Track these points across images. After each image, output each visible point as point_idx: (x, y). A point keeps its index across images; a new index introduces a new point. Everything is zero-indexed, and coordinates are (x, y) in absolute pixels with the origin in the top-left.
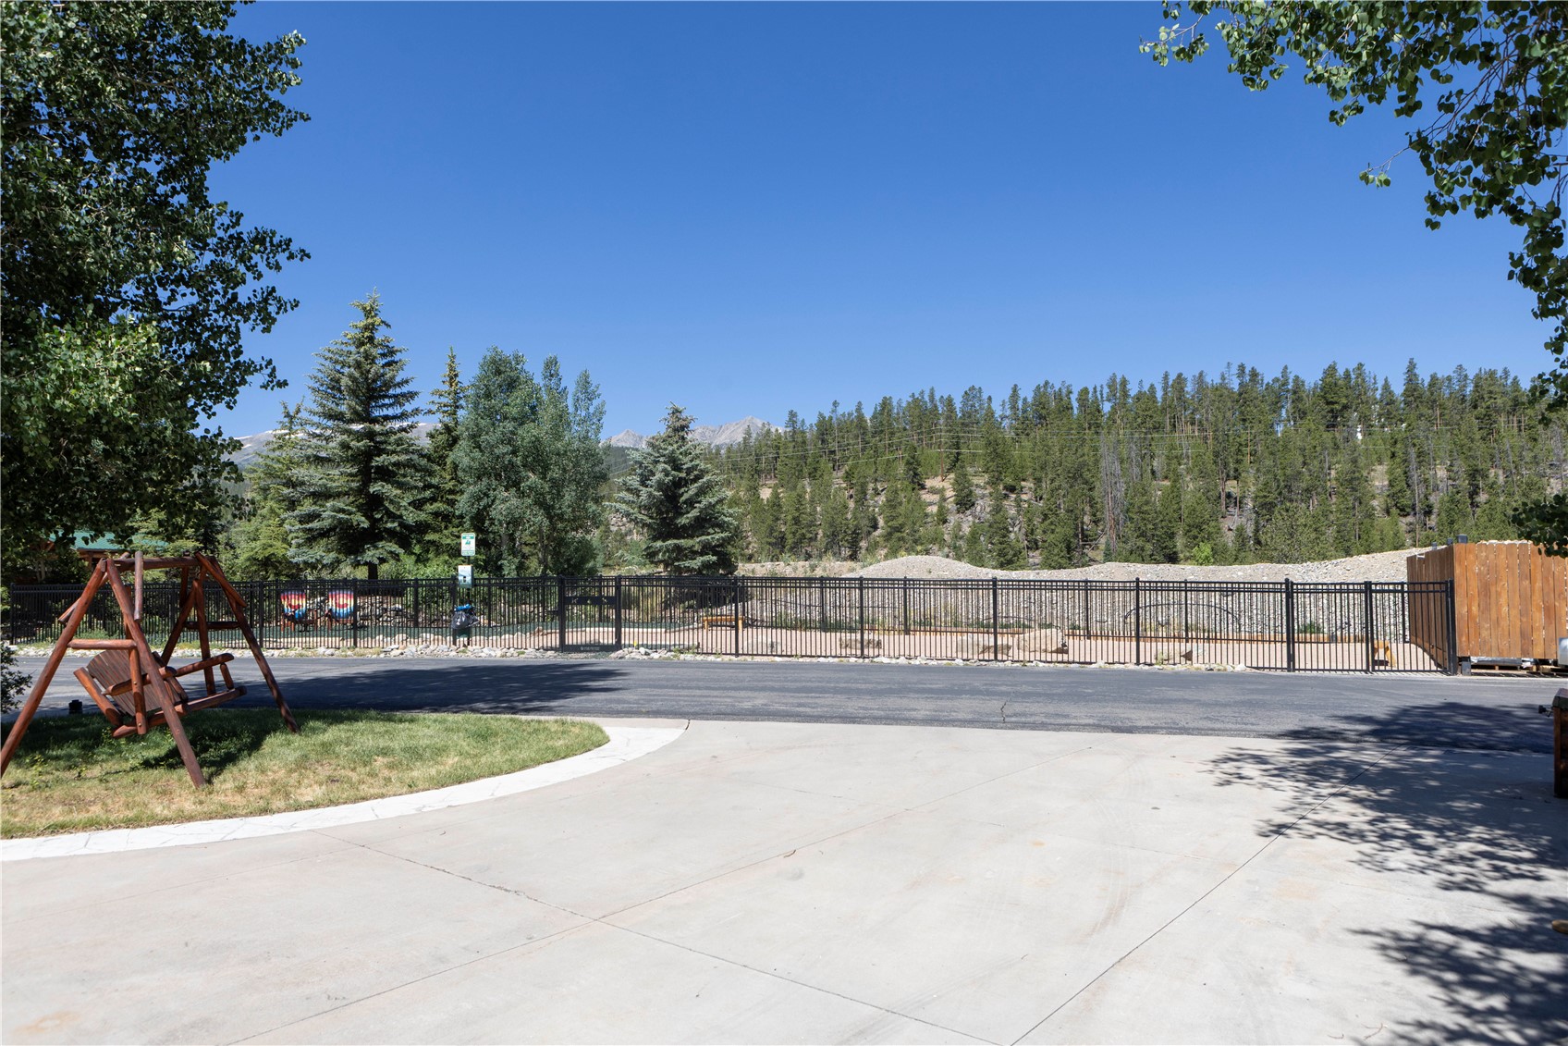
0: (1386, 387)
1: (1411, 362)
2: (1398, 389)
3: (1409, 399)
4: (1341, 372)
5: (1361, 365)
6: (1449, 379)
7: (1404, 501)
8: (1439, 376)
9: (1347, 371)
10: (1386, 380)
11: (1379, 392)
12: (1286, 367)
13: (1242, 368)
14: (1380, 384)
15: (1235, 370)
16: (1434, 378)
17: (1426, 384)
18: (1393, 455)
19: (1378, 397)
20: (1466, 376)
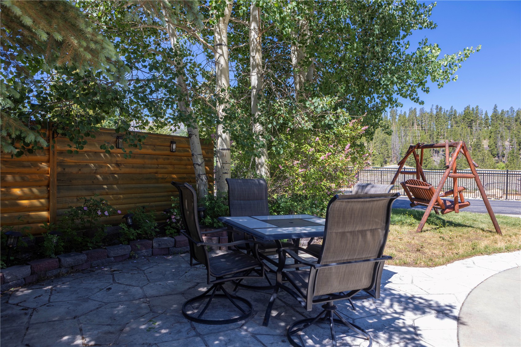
0: (486, 114)
1: (495, 105)
2: (490, 114)
3: (493, 118)
4: (471, 109)
5: (477, 106)
6: (508, 111)
7: (495, 153)
8: (504, 110)
9: (473, 108)
10: (486, 111)
11: (484, 115)
12: (452, 107)
13: (437, 106)
14: (484, 113)
15: (434, 107)
16: (503, 111)
17: (500, 113)
18: (490, 137)
19: (483, 117)
20: (514, 111)
